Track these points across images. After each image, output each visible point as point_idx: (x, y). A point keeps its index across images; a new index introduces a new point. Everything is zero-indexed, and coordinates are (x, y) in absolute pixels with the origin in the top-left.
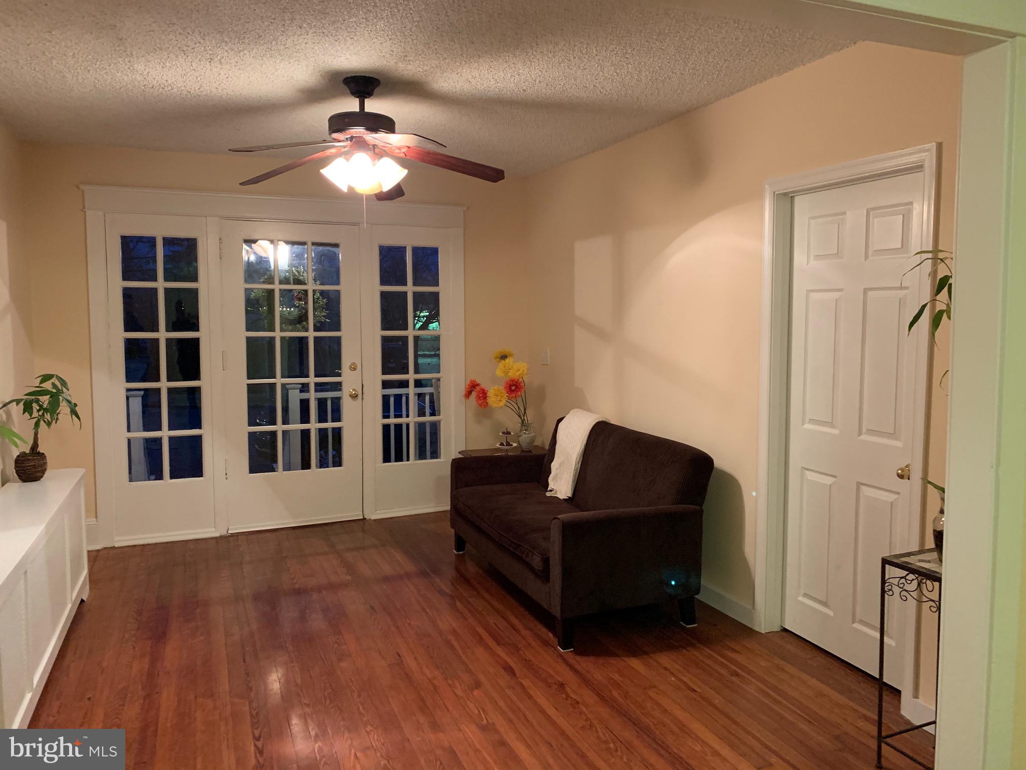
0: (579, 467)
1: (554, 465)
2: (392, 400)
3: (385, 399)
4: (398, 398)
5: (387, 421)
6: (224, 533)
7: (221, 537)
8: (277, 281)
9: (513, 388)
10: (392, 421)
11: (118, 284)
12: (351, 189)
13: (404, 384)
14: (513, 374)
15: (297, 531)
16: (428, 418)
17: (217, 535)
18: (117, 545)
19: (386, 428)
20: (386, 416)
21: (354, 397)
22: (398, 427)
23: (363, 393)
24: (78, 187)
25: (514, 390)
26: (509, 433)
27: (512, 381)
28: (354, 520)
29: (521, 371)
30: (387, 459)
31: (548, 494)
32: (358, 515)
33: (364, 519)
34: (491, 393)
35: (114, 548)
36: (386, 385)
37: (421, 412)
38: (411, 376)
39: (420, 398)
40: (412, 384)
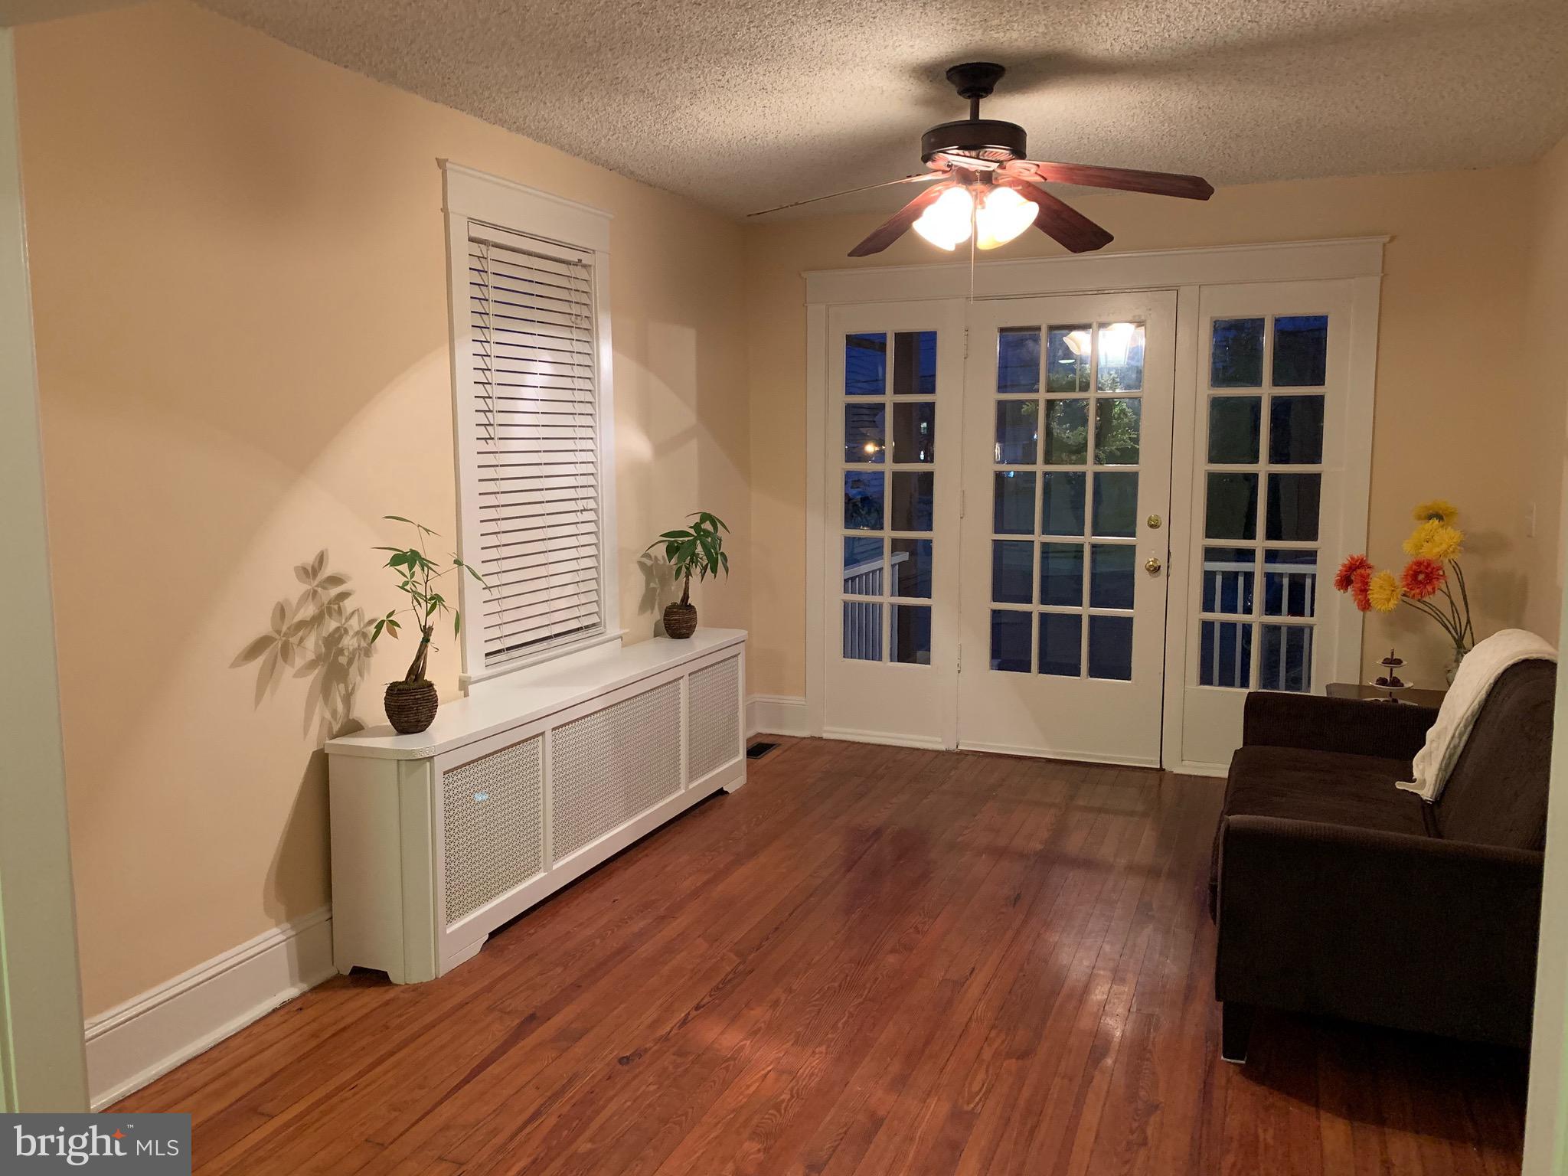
0: (1462, 744)
1: (1431, 733)
2: (1219, 579)
3: (1209, 577)
4: (1230, 578)
5: (1209, 616)
6: (953, 747)
7: (948, 752)
8: (1042, 385)
9: (1421, 577)
10: (1218, 616)
11: (840, 399)
13: (1247, 555)
14: (1429, 552)
15: (1051, 766)
16: (1284, 619)
17: (942, 748)
18: (825, 736)
19: (1207, 627)
20: (1208, 606)
21: (1155, 570)
22: (1228, 628)
23: (1168, 567)
24: (800, 275)
25: (1421, 582)
26: (1399, 662)
27: (1419, 564)
28: (1135, 767)
29: (1444, 547)
30: (1206, 679)
31: (1400, 785)
32: (1151, 762)
33: (1162, 769)
34: (1375, 583)
35: (821, 739)
36: (1211, 554)
37: (1272, 607)
38: (1260, 543)
39: (1272, 580)
40: (1259, 556)
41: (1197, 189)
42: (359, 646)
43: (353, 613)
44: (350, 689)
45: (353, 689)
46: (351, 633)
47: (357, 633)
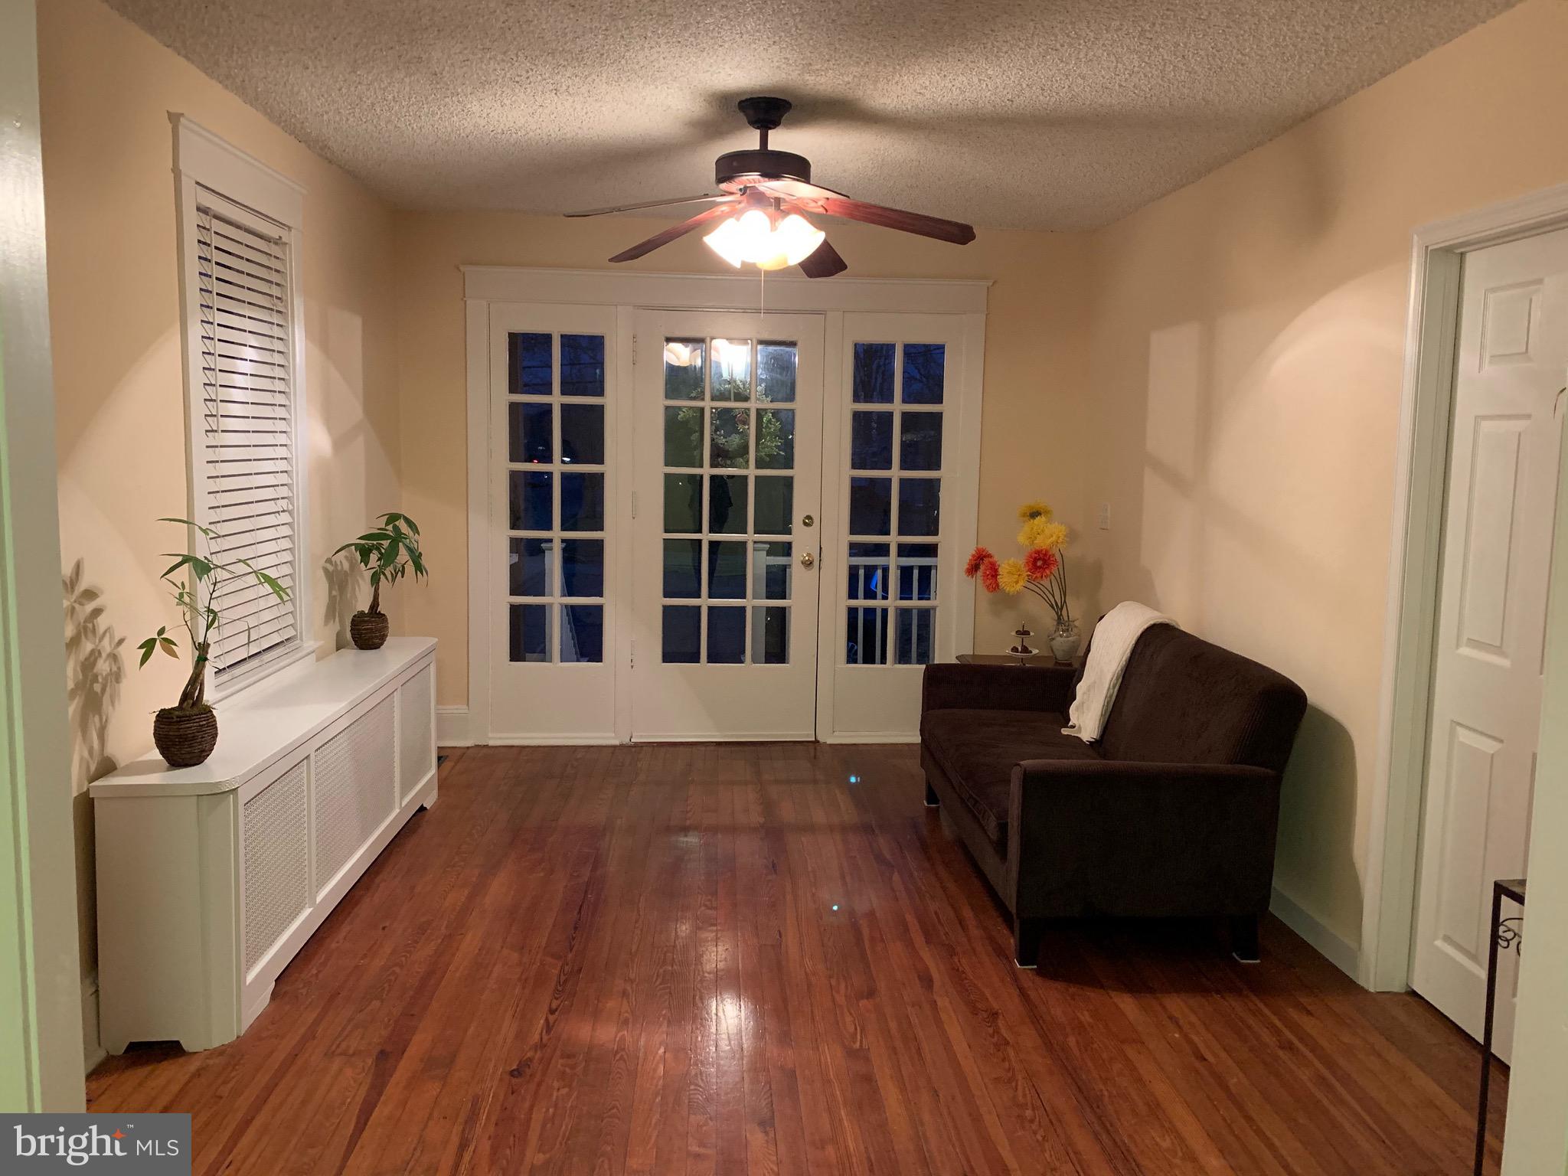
0: (1115, 694)
1: (1081, 688)
2: (861, 572)
3: (853, 572)
4: (870, 571)
5: (854, 603)
6: (626, 741)
7: (622, 746)
8: (708, 396)
9: (1039, 563)
10: (861, 603)
11: (502, 397)
12: (744, 264)
13: (882, 550)
14: (1042, 543)
15: (722, 749)
16: (915, 603)
17: (616, 742)
18: (491, 743)
19: (852, 612)
20: (853, 594)
21: (808, 564)
22: (870, 612)
23: (820, 560)
24: (458, 268)
25: (1040, 567)
26: (1027, 633)
27: (1038, 552)
28: (803, 742)
29: (1054, 538)
30: (852, 658)
31: (1065, 731)
32: (808, 735)
33: (816, 742)
34: (1003, 570)
35: (486, 746)
36: (856, 549)
37: (905, 593)
38: (893, 539)
39: (906, 572)
40: (893, 550)
41: (961, 234)
42: (111, 670)
43: (105, 633)
44: (104, 720)
45: (106, 721)
46: (104, 655)
47: (109, 655)
